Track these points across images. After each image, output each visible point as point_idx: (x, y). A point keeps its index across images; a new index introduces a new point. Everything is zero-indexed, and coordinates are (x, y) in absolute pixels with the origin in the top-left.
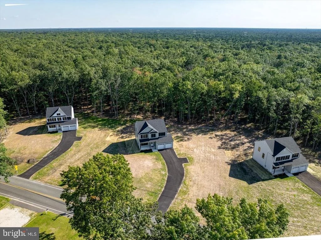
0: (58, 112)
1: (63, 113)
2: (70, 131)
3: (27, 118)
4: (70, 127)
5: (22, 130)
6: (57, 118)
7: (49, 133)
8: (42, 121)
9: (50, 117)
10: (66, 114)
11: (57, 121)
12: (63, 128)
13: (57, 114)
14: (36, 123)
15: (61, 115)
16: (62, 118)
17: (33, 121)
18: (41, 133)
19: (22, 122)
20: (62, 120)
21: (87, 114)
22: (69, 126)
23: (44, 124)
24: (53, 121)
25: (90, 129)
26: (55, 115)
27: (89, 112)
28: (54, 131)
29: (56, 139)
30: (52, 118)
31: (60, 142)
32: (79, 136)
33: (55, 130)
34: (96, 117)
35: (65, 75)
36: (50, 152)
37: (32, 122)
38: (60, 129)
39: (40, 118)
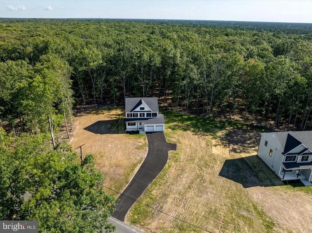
0: (141, 106)
1: (148, 107)
2: (155, 132)
3: (92, 108)
4: (155, 128)
5: (91, 124)
6: (139, 113)
7: (128, 132)
8: (112, 113)
9: (131, 111)
10: (151, 109)
11: (139, 117)
12: (147, 127)
13: (141, 109)
14: (105, 116)
15: (146, 110)
16: (146, 113)
17: (100, 112)
18: (118, 133)
19: (88, 113)
20: (145, 117)
21: (164, 108)
22: (155, 125)
23: (115, 119)
24: (134, 117)
25: (180, 131)
26: (138, 109)
27: (165, 105)
28: (134, 130)
29: (140, 144)
30: (132, 113)
31: (147, 150)
32: (171, 142)
33: (135, 128)
34: (177, 113)
35: (146, 57)
36: (139, 166)
37: (100, 114)
38: (142, 129)
39: (107, 109)
